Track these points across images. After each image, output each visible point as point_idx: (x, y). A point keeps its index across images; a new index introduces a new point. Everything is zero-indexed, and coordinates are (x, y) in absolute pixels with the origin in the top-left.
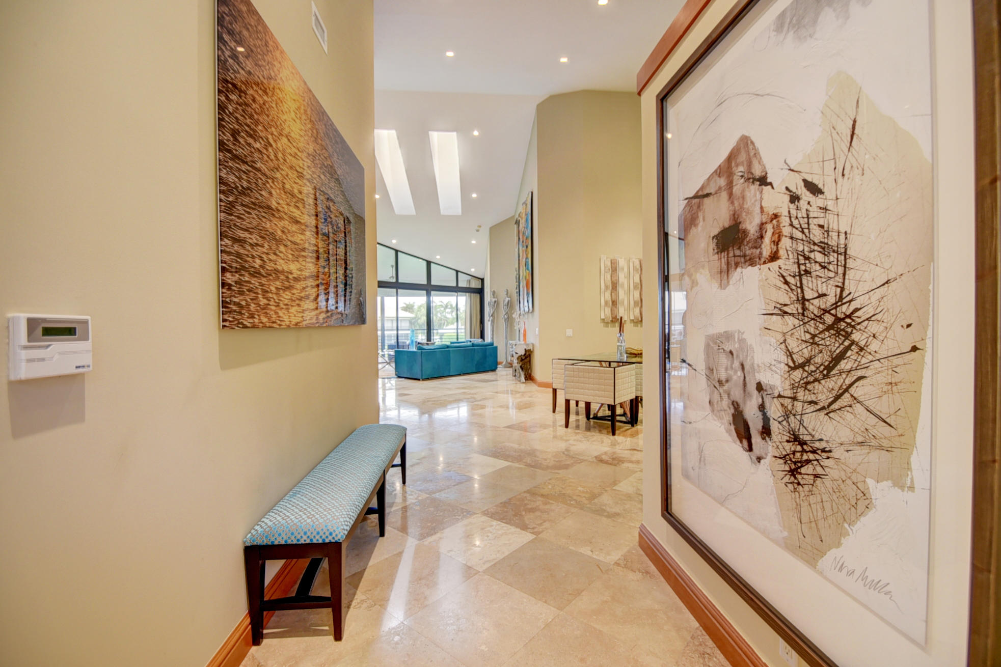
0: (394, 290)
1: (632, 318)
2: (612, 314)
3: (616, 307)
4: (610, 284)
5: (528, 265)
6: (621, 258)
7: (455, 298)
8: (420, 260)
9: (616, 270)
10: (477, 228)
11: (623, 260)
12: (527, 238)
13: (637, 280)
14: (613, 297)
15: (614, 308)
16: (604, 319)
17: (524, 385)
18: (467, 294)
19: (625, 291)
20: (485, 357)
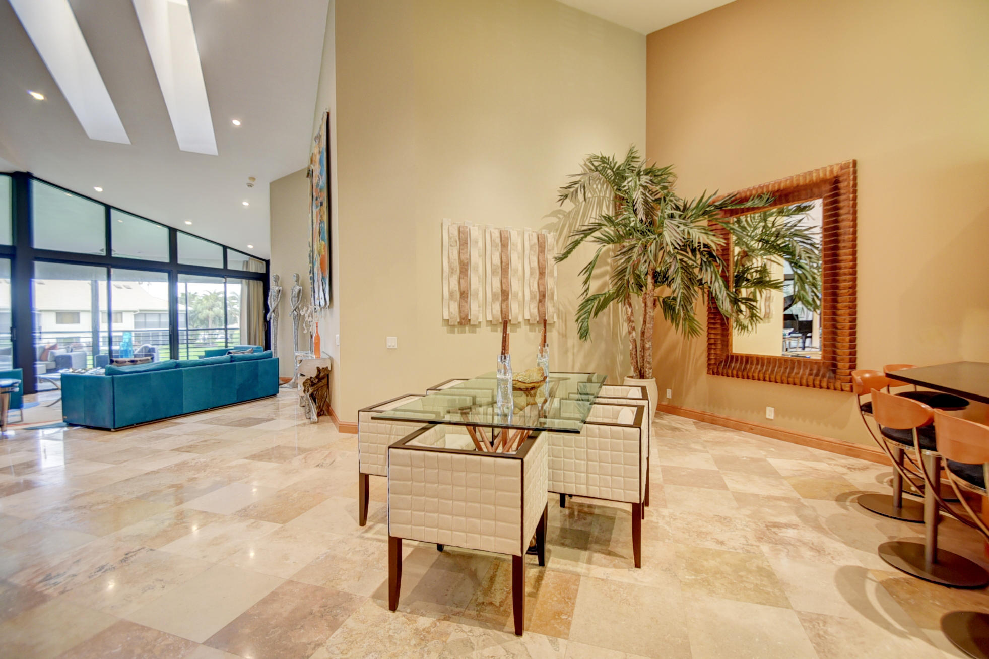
0: (104, 269)
1: (489, 318)
2: (460, 312)
3: (466, 302)
4: (456, 264)
5: (324, 232)
6: (474, 226)
7: (223, 285)
8: (159, 226)
9: (467, 244)
10: (249, 181)
11: (476, 228)
12: (321, 190)
13: (496, 260)
14: (462, 286)
15: (463, 303)
16: (448, 320)
17: (315, 427)
18: (244, 281)
19: (479, 277)
20: (255, 376)
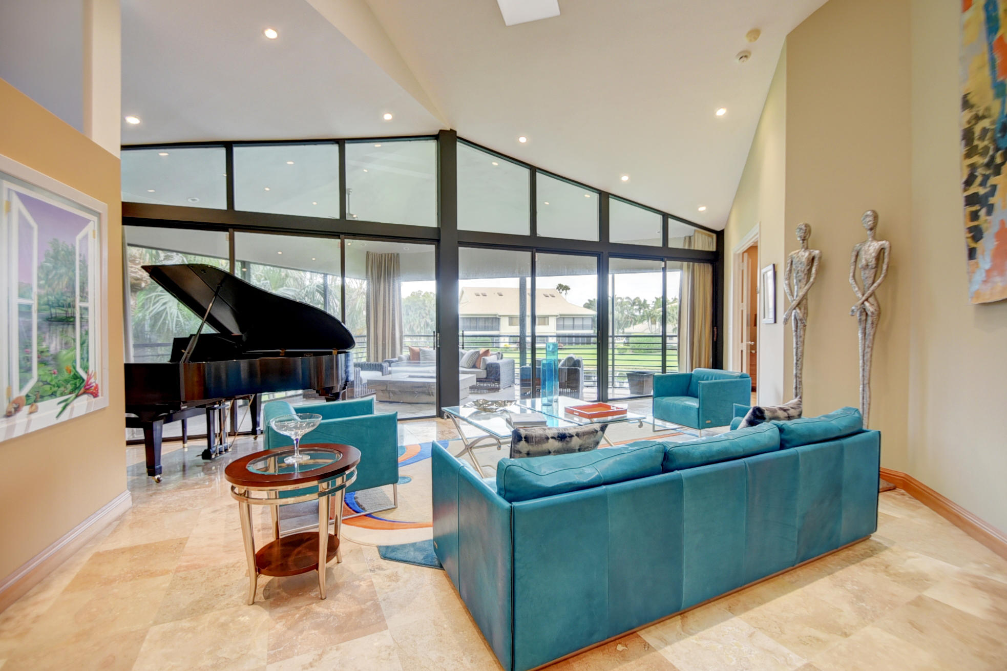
0: (528, 254)
7: (660, 274)
10: (743, 43)
18: (685, 264)
20: (835, 486)
